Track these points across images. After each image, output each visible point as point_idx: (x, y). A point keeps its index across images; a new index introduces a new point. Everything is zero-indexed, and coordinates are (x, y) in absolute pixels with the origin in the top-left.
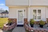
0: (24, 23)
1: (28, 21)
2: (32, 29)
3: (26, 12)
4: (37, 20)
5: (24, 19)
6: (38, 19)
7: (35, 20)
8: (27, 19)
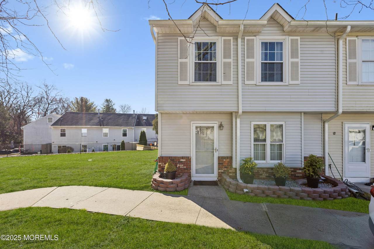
0: (220, 175)
1: (234, 166)
2: (246, 188)
3: (226, 131)
4: (269, 162)
5: (220, 159)
6: (272, 159)
7: (260, 163)
8: (231, 158)
